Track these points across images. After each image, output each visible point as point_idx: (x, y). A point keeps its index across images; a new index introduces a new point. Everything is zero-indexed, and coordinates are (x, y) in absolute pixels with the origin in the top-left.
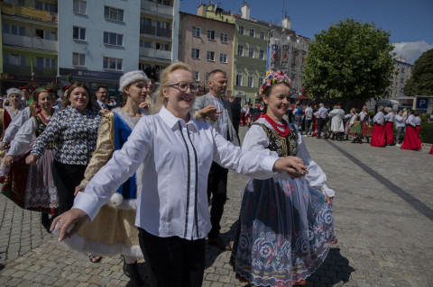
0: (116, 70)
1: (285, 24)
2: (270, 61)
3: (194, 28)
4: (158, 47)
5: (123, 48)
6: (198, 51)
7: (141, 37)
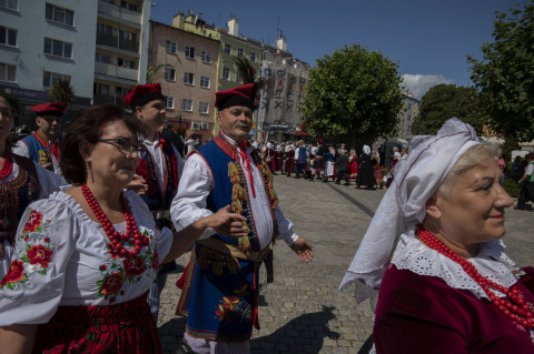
1: (280, 44)
3: (168, 42)
4: (120, 63)
5: (72, 62)
6: (173, 71)
7: (97, 49)
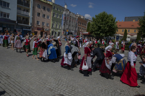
0: (7, 18)
1: (66, 7)
2: (63, 20)
4: (24, 10)
5: (10, 9)
6: (39, 14)
7: (17, 5)
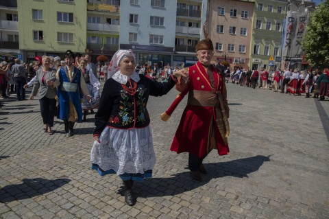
0: (159, 44)
2: (286, 32)
3: (219, 8)
4: (190, 25)
5: (164, 28)
6: (222, 27)
7: (177, 18)
